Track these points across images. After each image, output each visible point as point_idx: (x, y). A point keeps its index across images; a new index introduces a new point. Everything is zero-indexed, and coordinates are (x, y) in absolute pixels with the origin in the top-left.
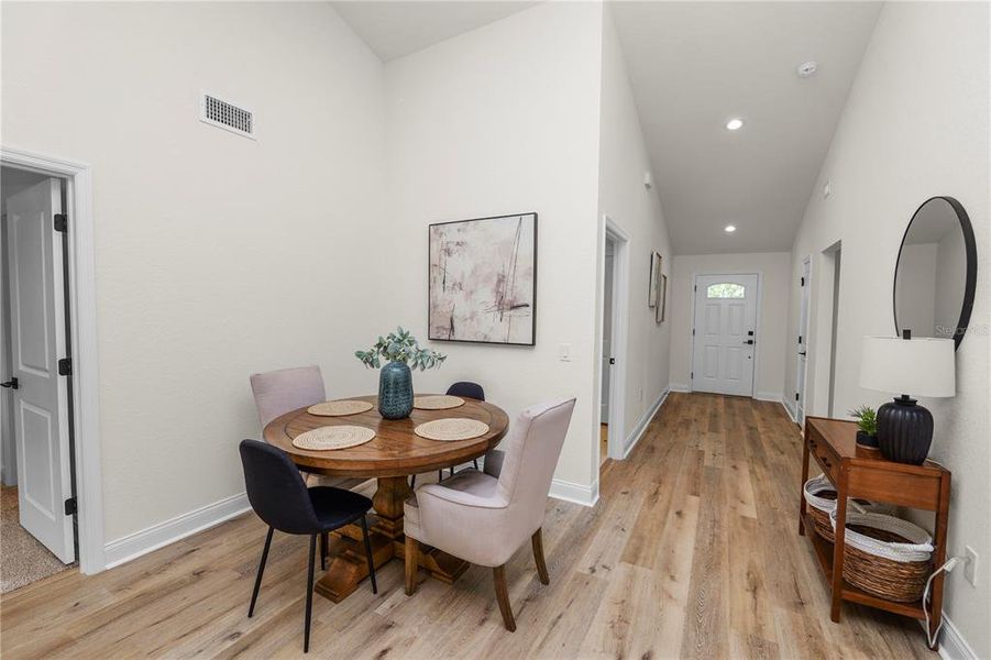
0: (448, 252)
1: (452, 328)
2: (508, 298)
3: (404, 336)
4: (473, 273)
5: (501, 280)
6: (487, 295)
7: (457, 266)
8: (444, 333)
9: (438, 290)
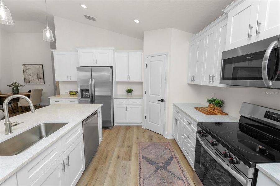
0: (27, 69)
1: (29, 82)
2: (39, 77)
3: (16, 83)
4: (32, 73)
5: (38, 74)
6: (35, 77)
7: (29, 72)
8: (28, 82)
9: (26, 76)
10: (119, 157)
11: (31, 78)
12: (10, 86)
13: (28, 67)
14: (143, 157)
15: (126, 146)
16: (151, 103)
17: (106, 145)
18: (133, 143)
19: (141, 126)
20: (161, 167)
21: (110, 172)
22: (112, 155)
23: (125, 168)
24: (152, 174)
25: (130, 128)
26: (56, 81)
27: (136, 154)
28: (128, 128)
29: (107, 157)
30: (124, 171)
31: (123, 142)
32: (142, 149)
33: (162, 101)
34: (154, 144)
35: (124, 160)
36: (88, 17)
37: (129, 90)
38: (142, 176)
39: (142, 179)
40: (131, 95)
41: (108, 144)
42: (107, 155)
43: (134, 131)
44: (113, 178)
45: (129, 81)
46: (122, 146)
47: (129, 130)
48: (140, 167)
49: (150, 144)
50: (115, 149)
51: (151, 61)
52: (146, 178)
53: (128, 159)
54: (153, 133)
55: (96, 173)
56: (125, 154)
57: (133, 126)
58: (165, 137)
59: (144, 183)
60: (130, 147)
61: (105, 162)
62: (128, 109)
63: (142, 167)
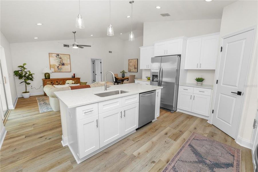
0: (130, 63)
2: (135, 67)
3: (124, 71)
4: (132, 65)
8: (130, 71)
9: (129, 67)
10: (166, 134)
11: (131, 68)
12: (121, 73)
13: (130, 61)
14: (190, 145)
15: (178, 129)
16: (222, 94)
17: (162, 122)
18: (187, 130)
19: (207, 120)
20: (206, 164)
21: (154, 139)
22: (162, 131)
23: (167, 143)
24: (191, 162)
25: (192, 118)
26: (140, 69)
27: (184, 139)
28: (190, 117)
29: (157, 130)
30: (165, 145)
31: (178, 126)
32: (193, 139)
33: (239, 93)
34: (214, 141)
35: (170, 138)
36: (163, 15)
37: (199, 78)
38: (179, 157)
39: (177, 159)
40: (202, 84)
41: (163, 122)
42: (158, 128)
43: (196, 122)
44: (154, 144)
45: (200, 69)
46: (175, 128)
47: (190, 119)
48: (181, 150)
49: (207, 139)
50: (167, 127)
51: (228, 43)
52: (181, 160)
53: (174, 139)
54: (220, 132)
55: (145, 135)
56: (173, 135)
57: (197, 118)
58: (237, 142)
59: (176, 162)
60: (181, 132)
61: (154, 132)
62: (192, 98)
63: (183, 151)
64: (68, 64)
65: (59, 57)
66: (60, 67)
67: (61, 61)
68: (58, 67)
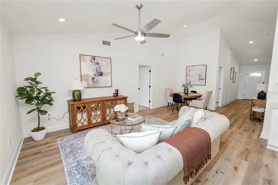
0: (190, 71)
2: (201, 78)
4: (195, 74)
5: (200, 75)
6: (197, 78)
11: (191, 79)
13: (191, 68)
64: (108, 73)
65: (96, 61)
66: (96, 78)
67: (98, 69)
68: (93, 79)
